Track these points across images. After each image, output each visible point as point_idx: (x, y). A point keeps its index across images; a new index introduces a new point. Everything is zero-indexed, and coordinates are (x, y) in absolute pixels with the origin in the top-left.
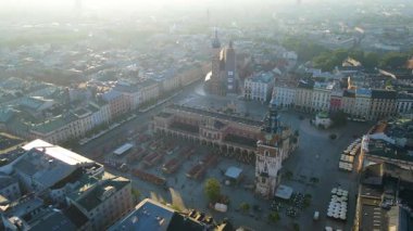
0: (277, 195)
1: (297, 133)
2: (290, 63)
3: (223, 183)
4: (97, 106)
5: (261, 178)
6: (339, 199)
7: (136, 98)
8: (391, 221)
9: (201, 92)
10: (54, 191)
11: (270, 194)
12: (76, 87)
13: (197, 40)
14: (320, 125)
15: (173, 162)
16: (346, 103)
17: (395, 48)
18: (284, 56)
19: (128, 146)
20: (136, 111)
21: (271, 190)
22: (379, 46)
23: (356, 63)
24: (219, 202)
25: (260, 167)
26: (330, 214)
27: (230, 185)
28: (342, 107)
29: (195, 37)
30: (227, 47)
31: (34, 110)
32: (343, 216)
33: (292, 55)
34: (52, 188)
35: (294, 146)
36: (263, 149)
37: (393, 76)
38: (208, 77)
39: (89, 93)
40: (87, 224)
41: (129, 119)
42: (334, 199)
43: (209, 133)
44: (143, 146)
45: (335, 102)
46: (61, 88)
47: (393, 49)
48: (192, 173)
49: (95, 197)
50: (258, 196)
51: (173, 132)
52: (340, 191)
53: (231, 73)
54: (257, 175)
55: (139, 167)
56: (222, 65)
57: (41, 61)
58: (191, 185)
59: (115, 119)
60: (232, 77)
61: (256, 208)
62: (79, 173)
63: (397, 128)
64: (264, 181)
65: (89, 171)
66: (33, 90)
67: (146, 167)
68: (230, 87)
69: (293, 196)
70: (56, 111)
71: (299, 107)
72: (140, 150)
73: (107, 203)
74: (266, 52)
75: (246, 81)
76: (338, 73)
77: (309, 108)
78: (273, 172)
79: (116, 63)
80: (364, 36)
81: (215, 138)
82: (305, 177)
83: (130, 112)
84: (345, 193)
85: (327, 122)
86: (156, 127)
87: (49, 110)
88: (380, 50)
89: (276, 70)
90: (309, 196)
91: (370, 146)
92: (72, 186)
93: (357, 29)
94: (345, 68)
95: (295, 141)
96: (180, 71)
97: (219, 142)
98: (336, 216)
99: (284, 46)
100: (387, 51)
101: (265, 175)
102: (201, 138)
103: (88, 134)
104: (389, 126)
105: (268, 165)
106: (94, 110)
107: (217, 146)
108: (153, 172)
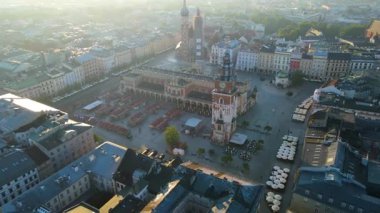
0: (232, 141)
1: (255, 90)
2: (257, 34)
3: (183, 132)
4: (70, 68)
5: (216, 126)
6: (289, 144)
7: (109, 63)
8: (329, 154)
9: (172, 60)
10: (18, 135)
11: (226, 140)
12: (51, 52)
13: (171, 16)
14: (279, 85)
15: (138, 115)
16: (304, 65)
17: (357, 22)
18: (252, 28)
19: (97, 103)
20: (109, 75)
21: (226, 137)
22: (341, 19)
23: (318, 33)
24: (178, 147)
25: (216, 115)
26: (279, 156)
27: (190, 134)
28: (300, 69)
29: (170, 13)
30: (195, 16)
31: (10, 71)
32: (291, 157)
33: (260, 27)
34: (16, 132)
35: (253, 101)
36: (218, 97)
37: (352, 44)
38: (178, 46)
39: (63, 57)
40: (48, 162)
41: (102, 81)
42: (285, 144)
43: (174, 90)
44: (112, 104)
45: (294, 64)
46: (37, 54)
47: (354, 22)
48: (155, 124)
49: (56, 139)
50: (214, 142)
51: (140, 91)
52: (290, 138)
53: (199, 41)
54: (213, 123)
55: (107, 120)
56: (191, 33)
57: (23, 32)
58: (154, 134)
59: (88, 80)
60: (201, 44)
61: (212, 152)
62: (42, 119)
63: (348, 82)
64: (219, 128)
65: (52, 118)
66: (11, 55)
67: (113, 120)
68: (199, 54)
69: (247, 142)
70: (31, 72)
71: (261, 70)
72: (109, 106)
73: (68, 144)
74: (236, 24)
75: (213, 47)
76: (300, 42)
77: (271, 71)
78: (227, 119)
79: (92, 34)
80: (329, 11)
81: (179, 94)
82: (259, 126)
83: (102, 75)
84: (295, 139)
85: (285, 81)
86: (126, 87)
87: (24, 72)
88: (342, 23)
89: (243, 39)
90: (261, 141)
91: (320, 98)
92: (36, 130)
93: (324, 6)
94: (308, 38)
95: (254, 97)
96: (153, 40)
97: (183, 98)
98: (284, 157)
99: (253, 20)
100: (349, 24)
101: (220, 122)
102: (166, 95)
103: (61, 93)
104: (340, 81)
105: (223, 113)
106: (67, 71)
107: (180, 102)
108: (118, 124)
